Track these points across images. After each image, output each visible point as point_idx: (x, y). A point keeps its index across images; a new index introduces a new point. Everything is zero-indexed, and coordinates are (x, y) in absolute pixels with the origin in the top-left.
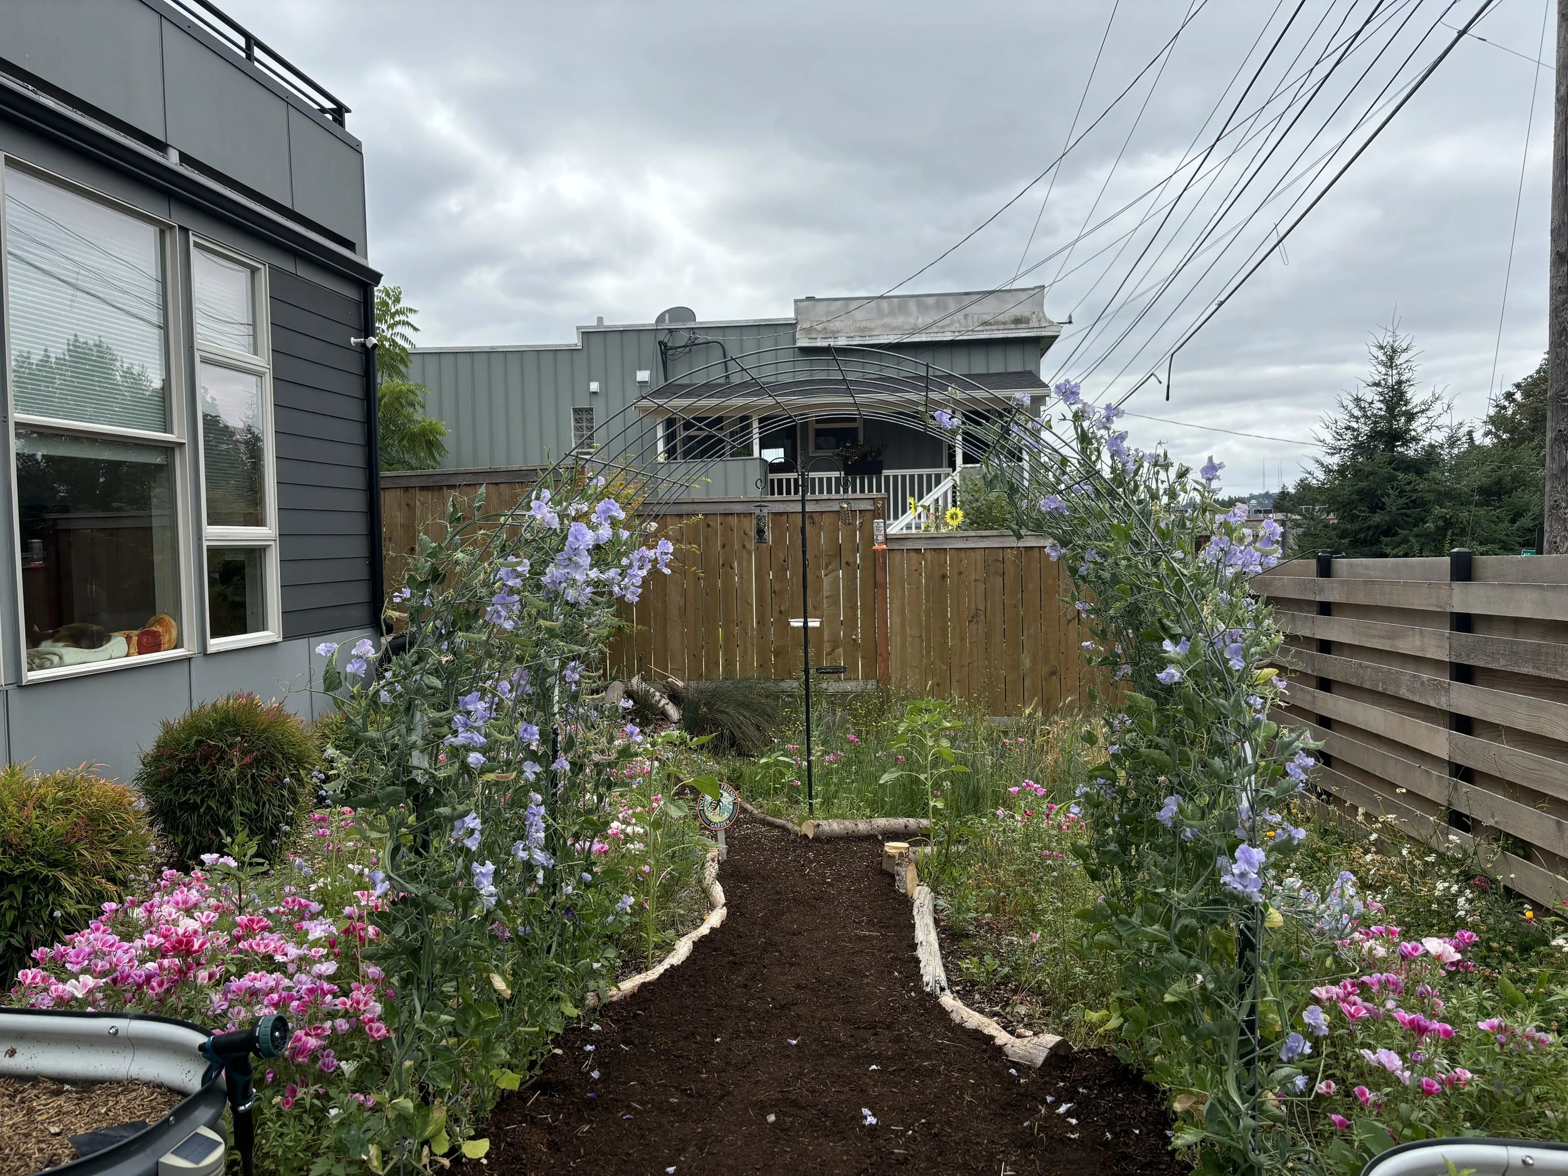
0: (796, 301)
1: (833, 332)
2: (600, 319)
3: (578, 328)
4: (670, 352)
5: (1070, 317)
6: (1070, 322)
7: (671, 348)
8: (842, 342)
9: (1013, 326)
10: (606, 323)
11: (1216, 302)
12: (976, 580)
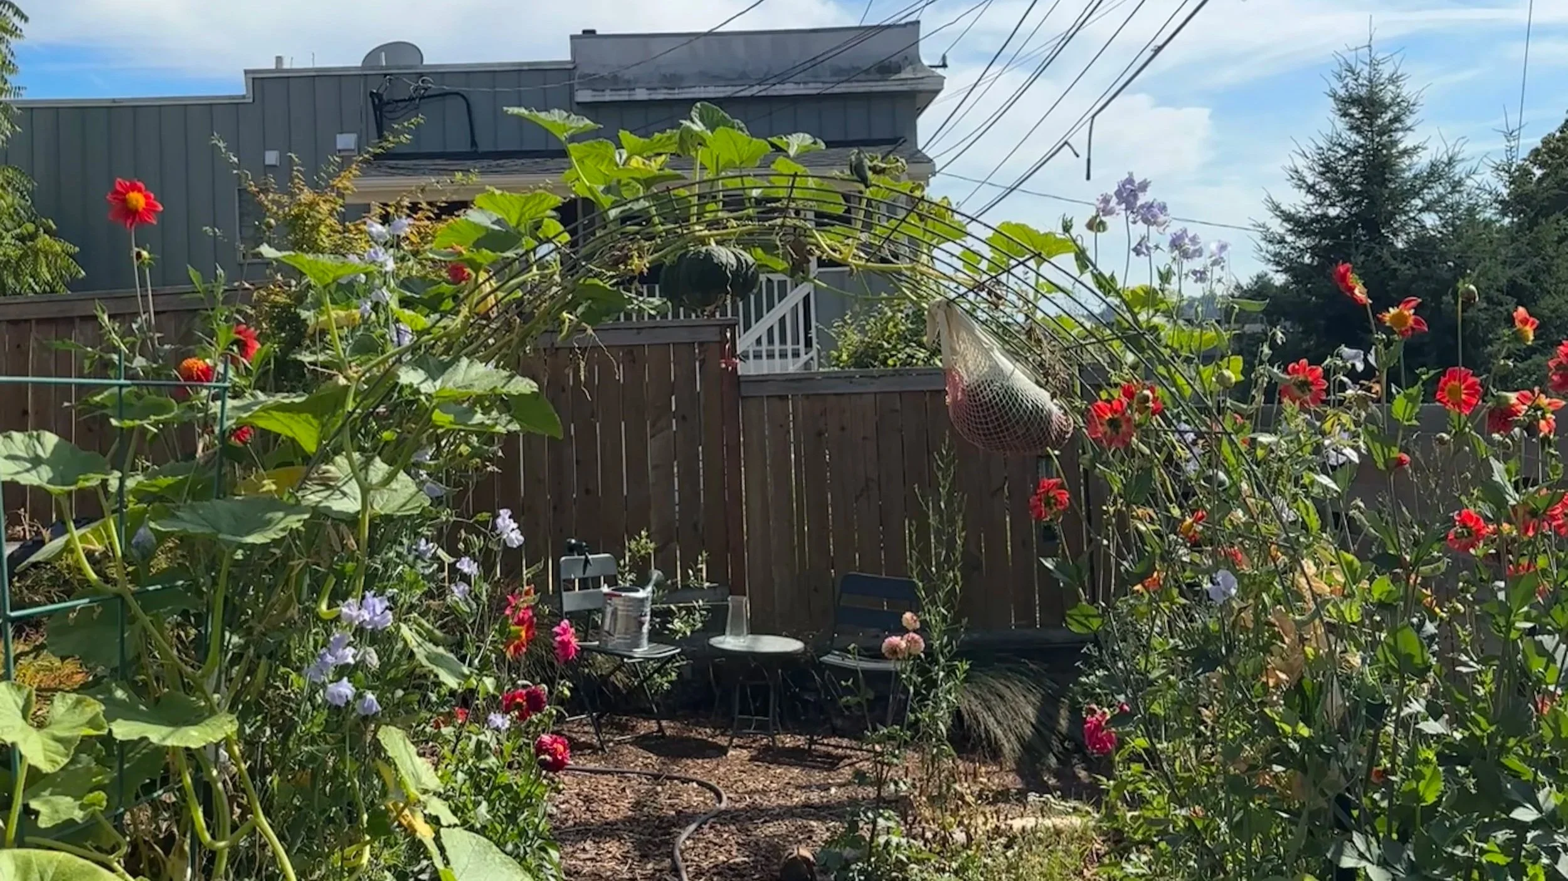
0: (572, 37)
1: (629, 82)
2: (279, 59)
3: (246, 72)
4: (389, 108)
5: (944, 58)
6: (944, 66)
7: (388, 103)
8: (641, 95)
9: (878, 76)
10: (286, 65)
11: (1152, 46)
12: (864, 438)
